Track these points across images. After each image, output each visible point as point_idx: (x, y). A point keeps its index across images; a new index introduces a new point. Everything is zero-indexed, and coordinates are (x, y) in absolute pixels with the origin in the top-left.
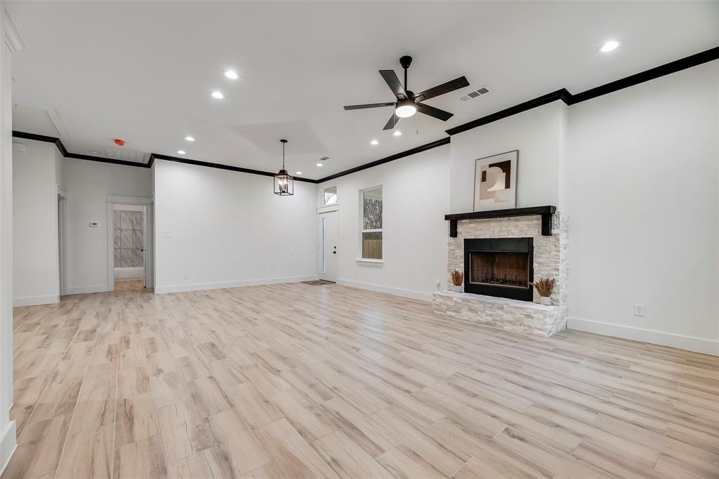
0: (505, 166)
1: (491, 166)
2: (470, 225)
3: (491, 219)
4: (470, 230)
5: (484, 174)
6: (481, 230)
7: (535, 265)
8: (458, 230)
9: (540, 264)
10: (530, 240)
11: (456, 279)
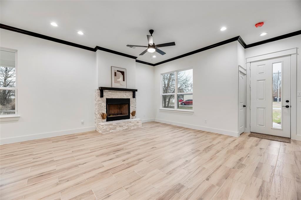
0: (123, 73)
1: (118, 71)
2: (109, 93)
3: (118, 91)
4: (108, 95)
5: (115, 73)
6: (114, 95)
7: (131, 107)
8: (104, 94)
9: (132, 106)
10: (129, 99)
11: (103, 116)
